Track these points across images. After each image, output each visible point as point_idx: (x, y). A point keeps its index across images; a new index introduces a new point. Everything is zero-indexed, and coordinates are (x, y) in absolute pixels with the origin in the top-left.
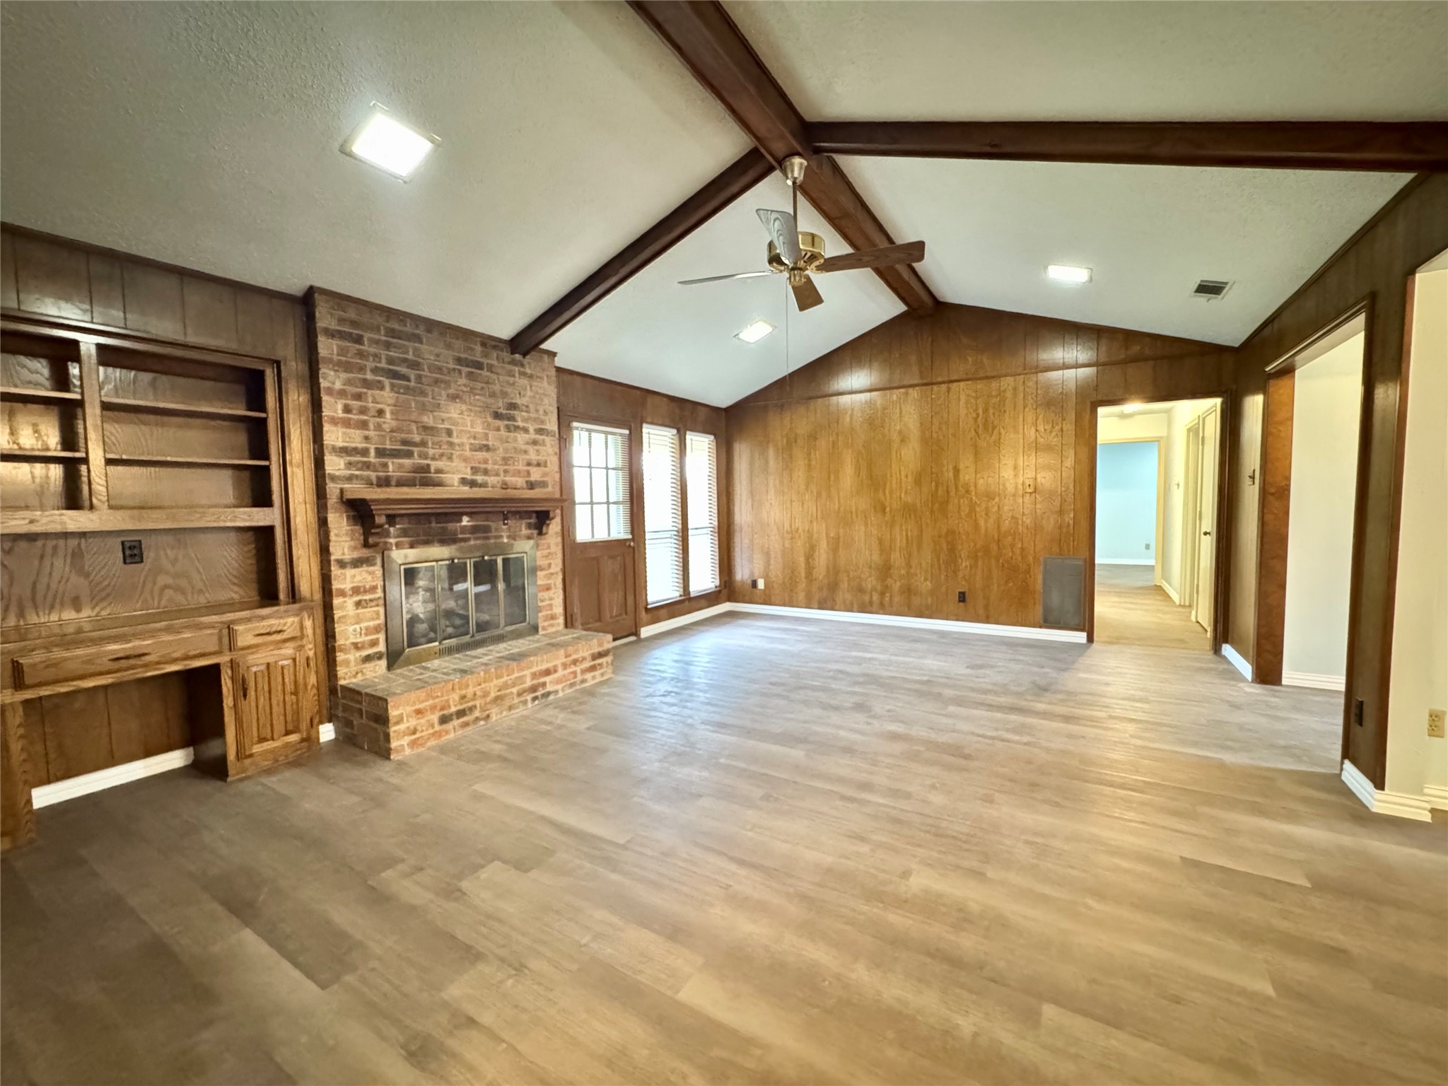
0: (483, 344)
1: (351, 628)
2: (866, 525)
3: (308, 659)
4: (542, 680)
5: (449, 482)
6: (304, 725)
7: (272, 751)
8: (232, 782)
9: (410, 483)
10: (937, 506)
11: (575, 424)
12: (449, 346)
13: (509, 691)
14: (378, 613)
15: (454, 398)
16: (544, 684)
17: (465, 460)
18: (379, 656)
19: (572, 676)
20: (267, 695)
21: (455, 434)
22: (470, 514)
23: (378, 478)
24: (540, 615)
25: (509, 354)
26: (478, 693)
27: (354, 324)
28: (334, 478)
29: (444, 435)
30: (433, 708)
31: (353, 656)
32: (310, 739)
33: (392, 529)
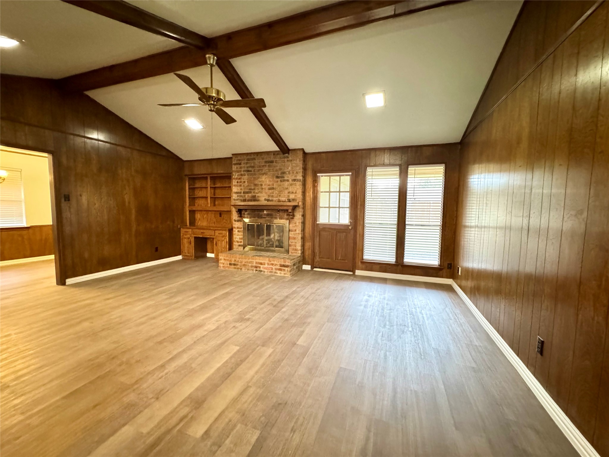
0: (274, 154)
1: (236, 237)
5: (261, 200)
11: (318, 175)
12: (263, 159)
14: (242, 234)
15: (263, 174)
17: (266, 193)
18: (242, 246)
22: (266, 210)
23: (243, 199)
24: (290, 247)
25: (283, 155)
26: (239, 261)
27: (239, 160)
29: (260, 186)
31: (236, 244)
33: (245, 213)
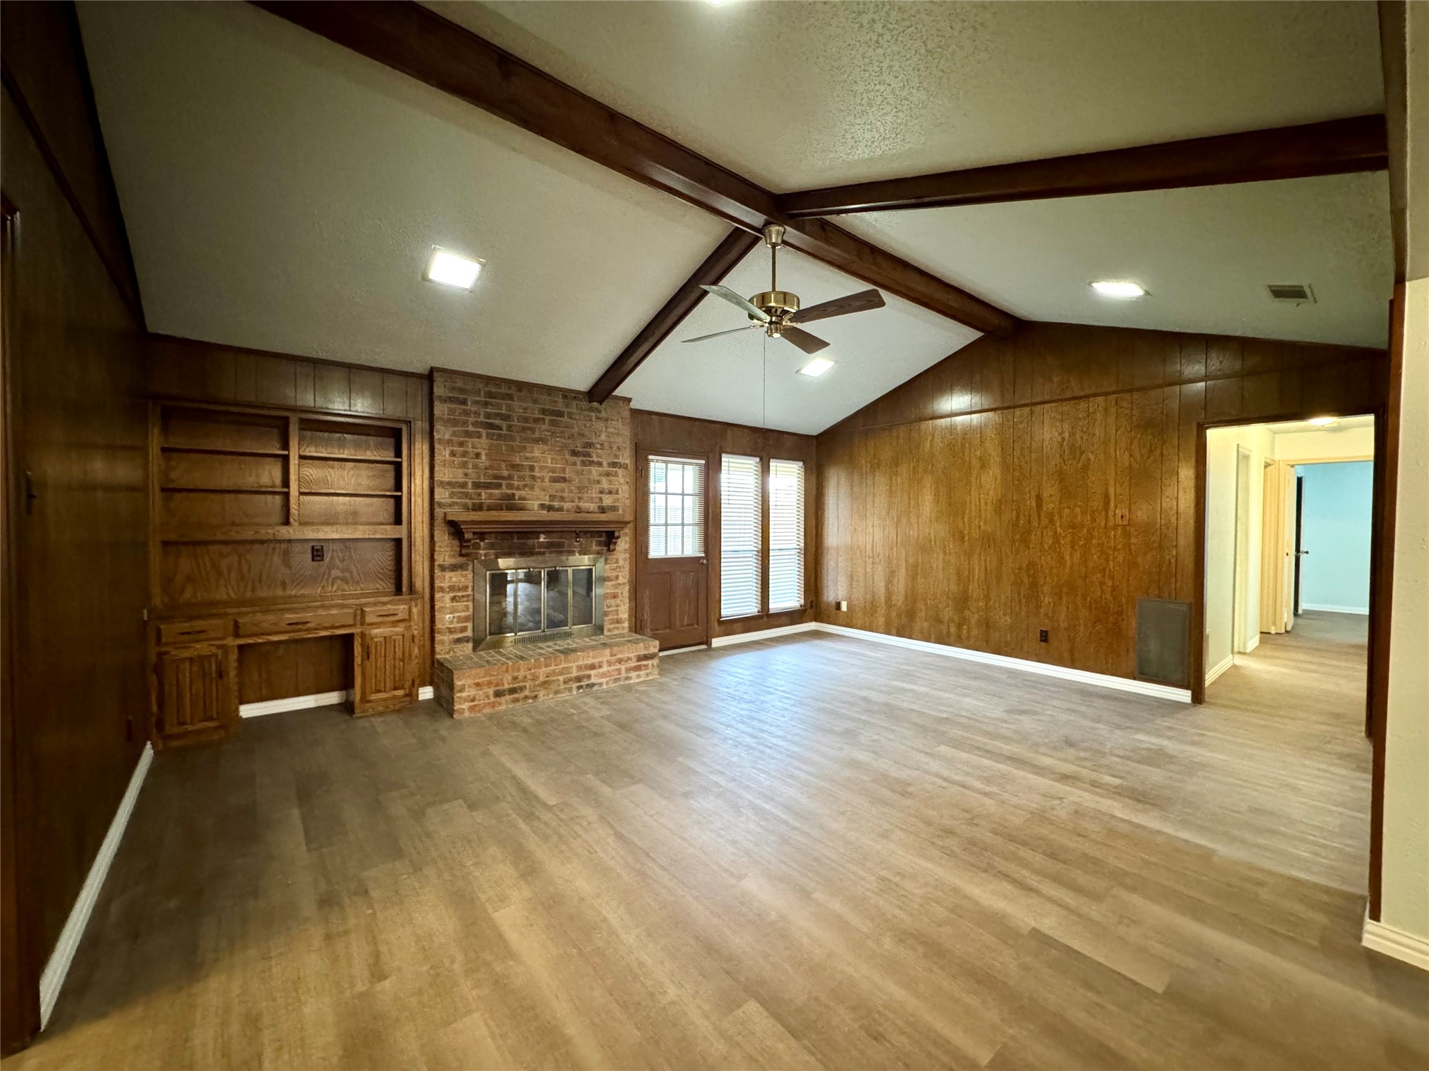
0: (565, 397)
1: (448, 616)
2: (945, 554)
3: (413, 636)
4: (588, 672)
5: (529, 507)
6: (408, 684)
7: (385, 700)
8: (357, 718)
9: (499, 508)
10: (1018, 537)
11: (650, 457)
12: (535, 401)
13: (556, 678)
14: (467, 607)
15: (537, 441)
16: (589, 677)
17: (544, 490)
18: (467, 640)
19: (617, 672)
20: (383, 659)
21: (537, 469)
22: (547, 533)
23: (474, 504)
24: (606, 618)
25: (587, 403)
27: (461, 391)
28: (440, 505)
29: (527, 470)
30: (489, 684)
31: (447, 638)
32: (412, 695)
33: (482, 544)
